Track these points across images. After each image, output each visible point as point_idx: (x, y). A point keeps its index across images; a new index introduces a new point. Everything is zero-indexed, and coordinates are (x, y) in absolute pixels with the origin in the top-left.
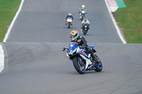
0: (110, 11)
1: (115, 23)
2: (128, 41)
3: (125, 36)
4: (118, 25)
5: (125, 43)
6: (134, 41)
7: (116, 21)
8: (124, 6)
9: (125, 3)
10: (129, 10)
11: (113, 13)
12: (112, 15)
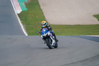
0: (16, 13)
1: (20, 22)
2: (29, 34)
3: (27, 30)
4: (22, 23)
5: (27, 35)
6: (33, 34)
7: (21, 20)
8: (26, 9)
9: (27, 7)
10: (30, 12)
11: (18, 14)
12: (17, 16)
